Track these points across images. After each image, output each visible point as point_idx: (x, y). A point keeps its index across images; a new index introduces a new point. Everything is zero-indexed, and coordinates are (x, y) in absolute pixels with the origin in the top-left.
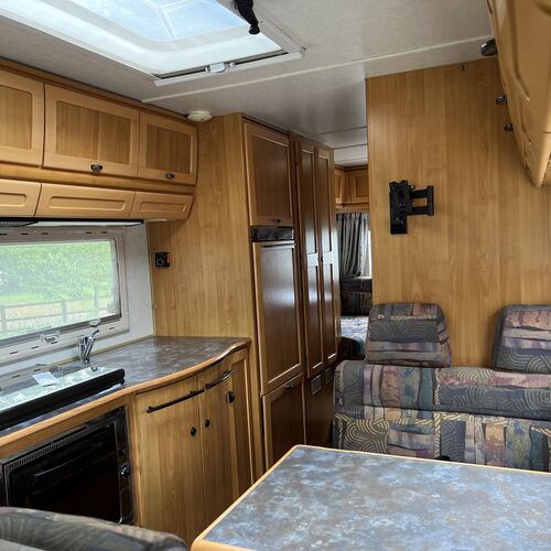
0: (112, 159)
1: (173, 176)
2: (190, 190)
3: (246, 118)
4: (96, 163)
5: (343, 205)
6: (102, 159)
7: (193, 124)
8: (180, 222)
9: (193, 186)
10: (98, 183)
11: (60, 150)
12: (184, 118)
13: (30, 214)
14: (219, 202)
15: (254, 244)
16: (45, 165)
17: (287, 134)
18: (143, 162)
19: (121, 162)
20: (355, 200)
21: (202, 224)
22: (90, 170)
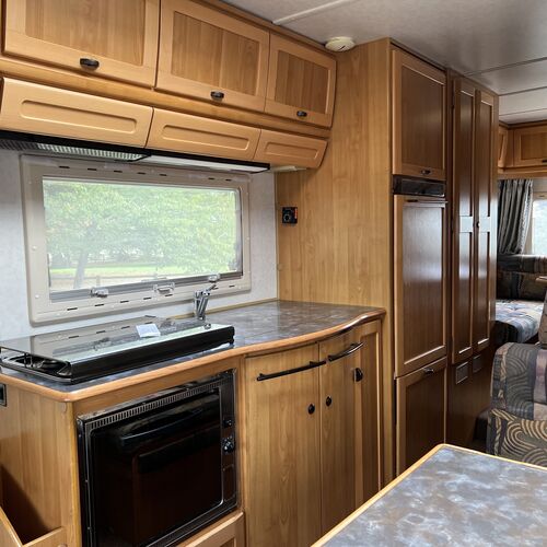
0: (236, 86)
1: (305, 114)
2: (323, 133)
3: (394, 44)
4: (217, 90)
5: (504, 169)
6: (224, 85)
7: (332, 54)
8: (310, 172)
9: (329, 129)
10: (219, 115)
11: (176, 70)
12: (321, 48)
13: (140, 143)
14: (357, 146)
15: (395, 196)
16: (158, 86)
17: (444, 71)
18: (271, 95)
19: (246, 92)
20: (519, 163)
21: (335, 172)
22: (210, 98)
